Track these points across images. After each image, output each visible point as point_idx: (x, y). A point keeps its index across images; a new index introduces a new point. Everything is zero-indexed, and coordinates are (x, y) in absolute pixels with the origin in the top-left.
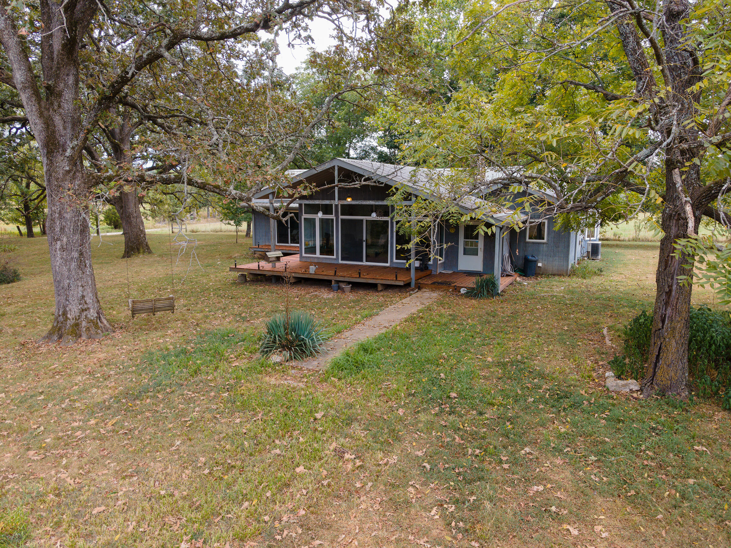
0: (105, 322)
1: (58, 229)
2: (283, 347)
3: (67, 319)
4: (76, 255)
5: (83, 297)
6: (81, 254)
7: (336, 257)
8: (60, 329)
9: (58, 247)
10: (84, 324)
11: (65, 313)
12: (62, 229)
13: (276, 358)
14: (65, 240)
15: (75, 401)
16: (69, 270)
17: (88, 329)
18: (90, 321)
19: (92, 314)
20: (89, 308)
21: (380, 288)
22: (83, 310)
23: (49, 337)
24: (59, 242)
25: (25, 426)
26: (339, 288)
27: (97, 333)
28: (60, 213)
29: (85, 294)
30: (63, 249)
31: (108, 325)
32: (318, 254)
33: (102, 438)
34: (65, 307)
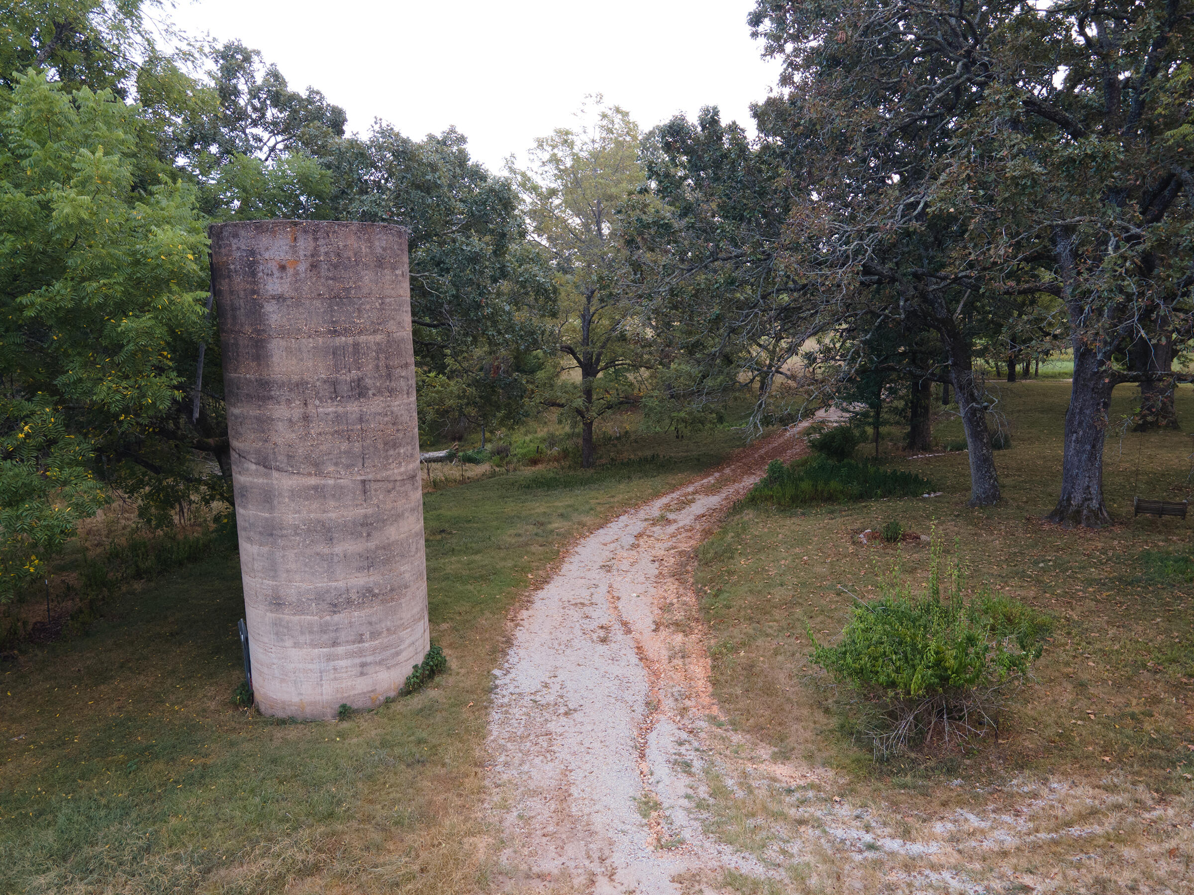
0: (1106, 514)
1: (1076, 423)
3: (1070, 504)
4: (1088, 447)
5: (1088, 487)
6: (1094, 447)
8: (1062, 512)
9: (1074, 439)
10: (1085, 512)
20: (1092, 499)
29: (1091, 484)
31: (1108, 518)
34: (1070, 494)
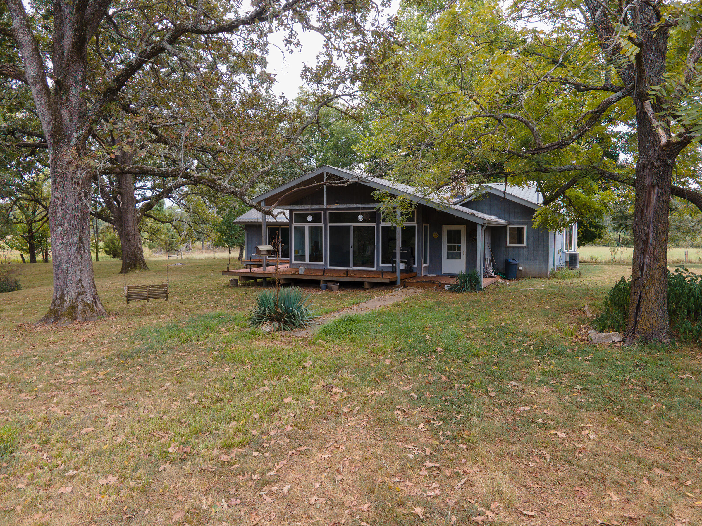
0: (101, 307)
1: (59, 215)
2: (272, 320)
3: (64, 301)
4: (75, 240)
5: (81, 281)
6: (81, 239)
7: (325, 262)
8: (57, 311)
9: (59, 232)
10: (80, 307)
11: (62, 297)
12: (64, 215)
13: (265, 328)
14: (66, 225)
15: (68, 360)
16: (69, 254)
17: (84, 312)
18: (86, 305)
19: (89, 298)
20: (85, 292)
21: (367, 286)
22: (80, 294)
23: (45, 320)
24: (60, 228)
25: (18, 377)
26: (327, 287)
27: (92, 316)
28: (63, 200)
29: (82, 278)
30: (63, 234)
31: (103, 310)
32: (307, 261)
33: (93, 384)
34: (62, 290)
